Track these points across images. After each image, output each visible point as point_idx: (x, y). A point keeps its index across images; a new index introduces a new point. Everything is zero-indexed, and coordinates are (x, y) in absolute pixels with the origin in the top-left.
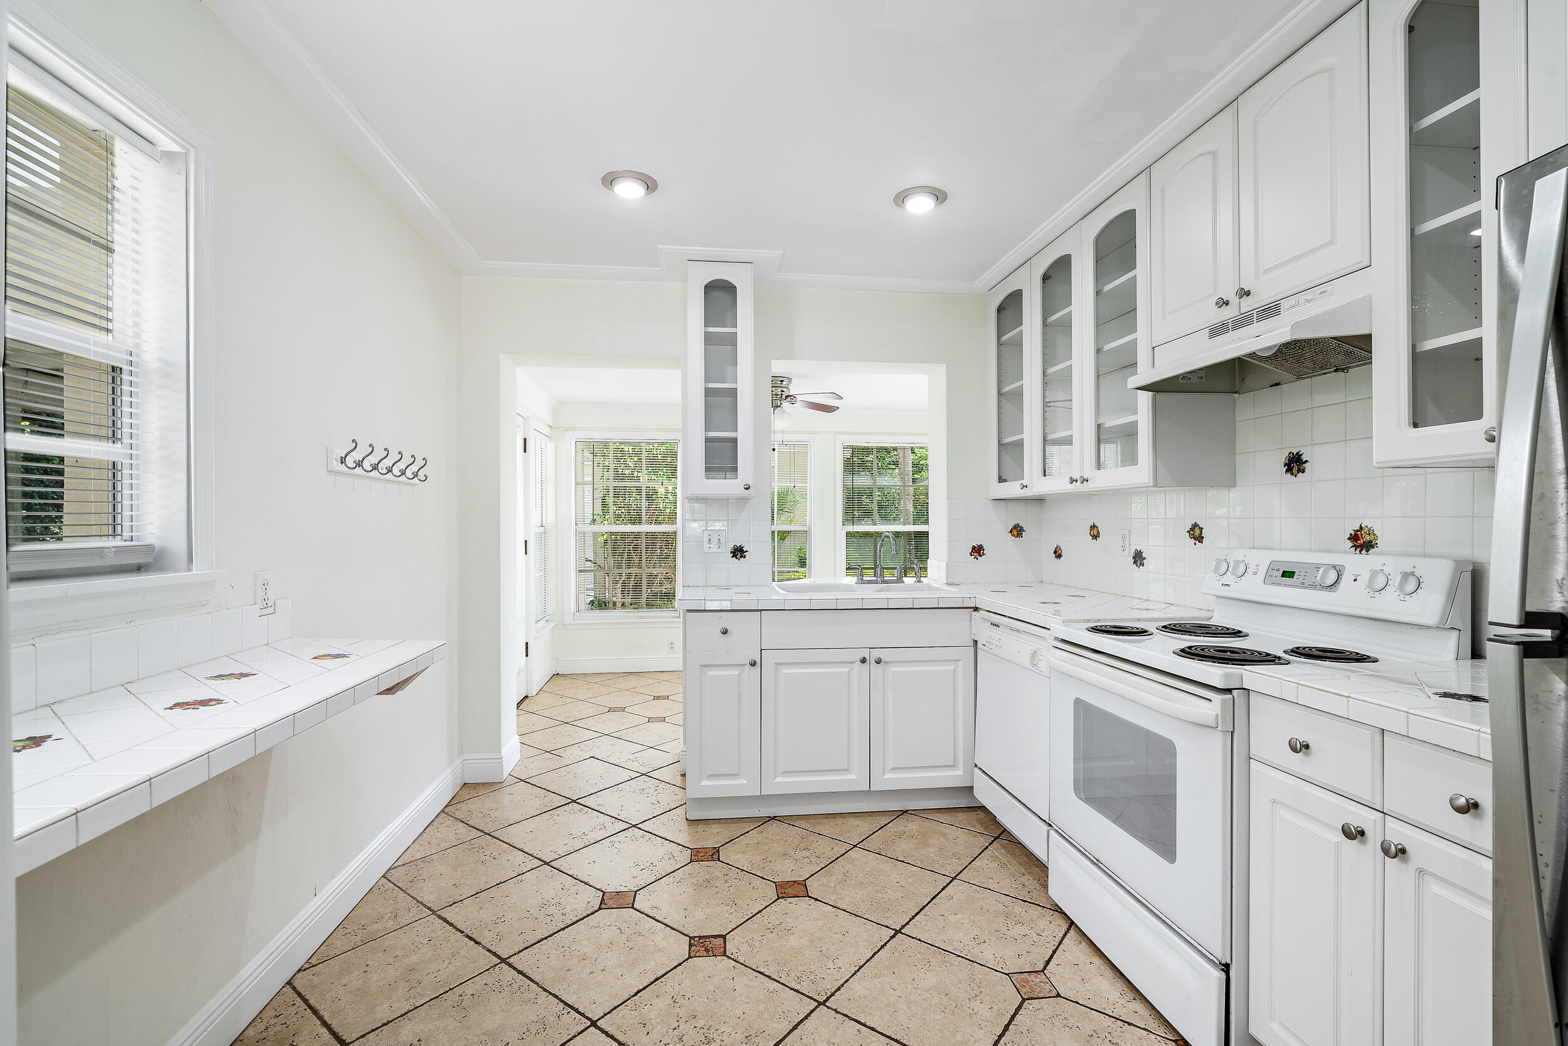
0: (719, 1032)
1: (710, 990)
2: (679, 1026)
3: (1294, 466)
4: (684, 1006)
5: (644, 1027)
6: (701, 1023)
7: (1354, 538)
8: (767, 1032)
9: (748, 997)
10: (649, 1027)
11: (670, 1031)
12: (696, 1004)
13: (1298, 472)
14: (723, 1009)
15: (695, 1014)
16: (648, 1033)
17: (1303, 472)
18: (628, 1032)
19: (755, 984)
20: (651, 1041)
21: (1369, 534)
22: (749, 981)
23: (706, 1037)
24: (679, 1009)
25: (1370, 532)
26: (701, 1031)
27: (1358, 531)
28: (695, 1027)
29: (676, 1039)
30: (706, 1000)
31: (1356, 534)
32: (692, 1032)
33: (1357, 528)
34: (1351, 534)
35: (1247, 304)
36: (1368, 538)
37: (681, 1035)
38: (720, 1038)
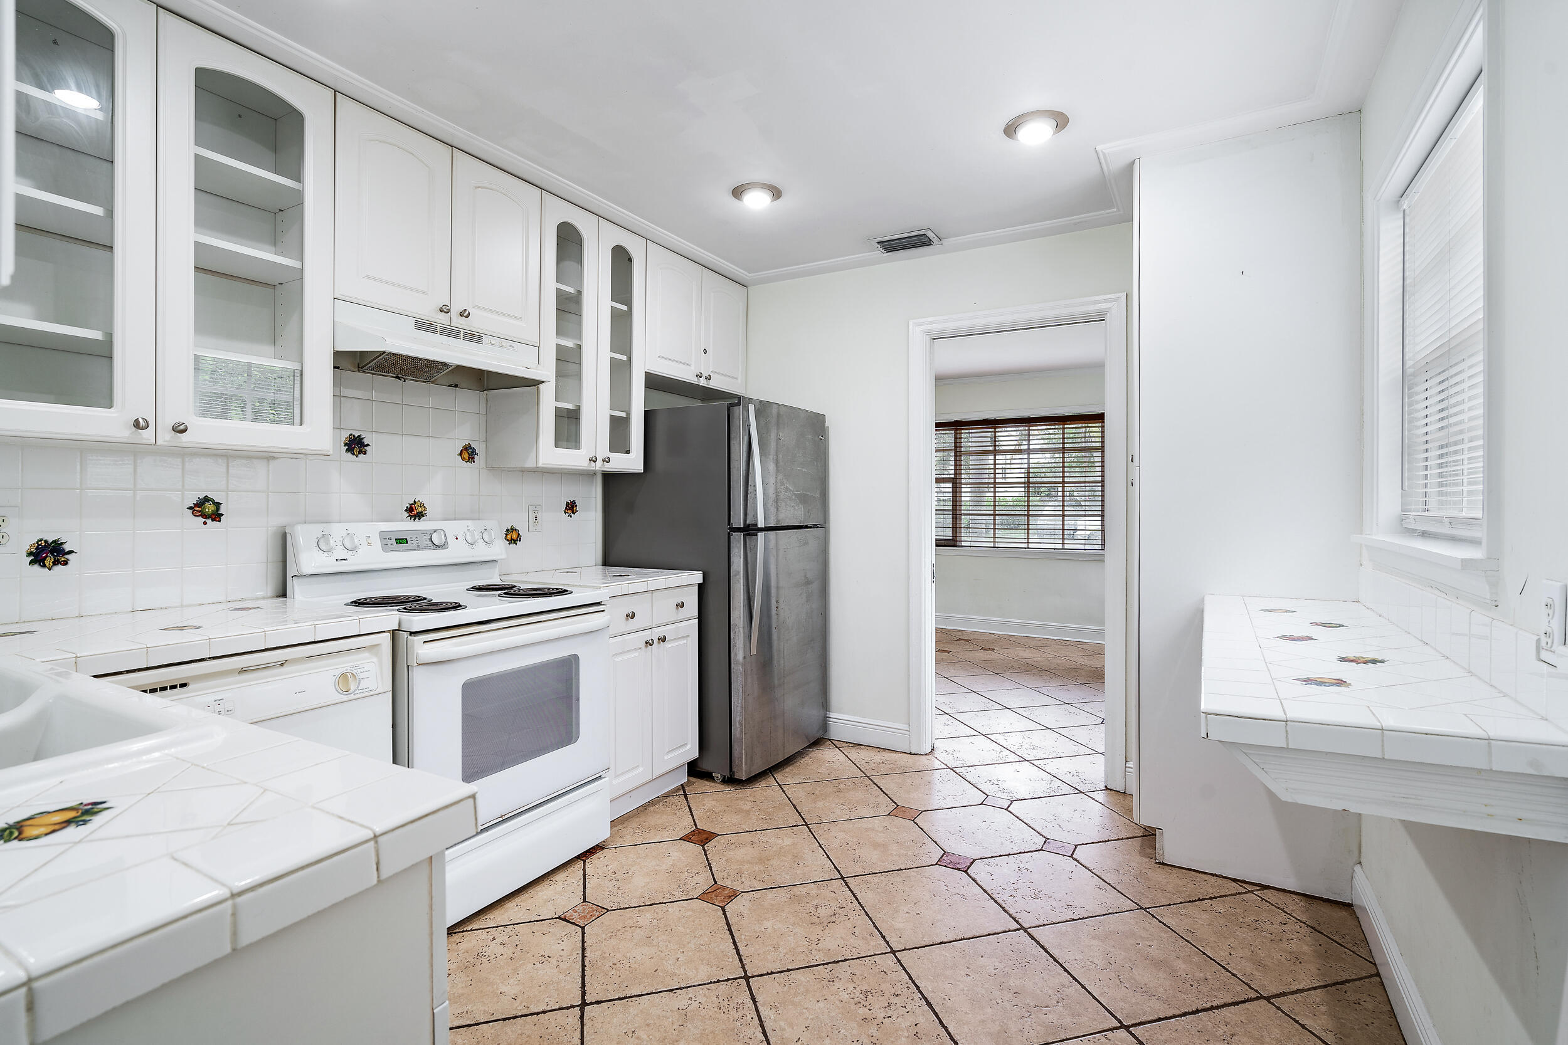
0: (852, 996)
1: (831, 1039)
2: (884, 1018)
3: (355, 447)
4: (868, 1035)
5: (917, 1033)
6: (862, 1011)
7: (410, 510)
8: (814, 977)
9: (801, 1014)
10: (913, 1030)
11: (894, 1017)
12: (855, 1032)
13: (359, 453)
14: (833, 1014)
15: (863, 1022)
16: (916, 1025)
17: (365, 453)
18: (935, 1035)
19: (782, 1023)
20: (916, 1016)
21: (421, 507)
22: (784, 1030)
23: (866, 997)
24: (874, 1035)
25: (422, 505)
26: (867, 1004)
27: (412, 504)
28: (870, 1010)
29: (893, 1007)
30: (843, 1031)
31: (411, 507)
32: (876, 1007)
33: (412, 502)
34: (407, 507)
35: (459, 322)
36: (420, 509)
37: (886, 1009)
38: (855, 991)
